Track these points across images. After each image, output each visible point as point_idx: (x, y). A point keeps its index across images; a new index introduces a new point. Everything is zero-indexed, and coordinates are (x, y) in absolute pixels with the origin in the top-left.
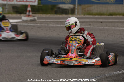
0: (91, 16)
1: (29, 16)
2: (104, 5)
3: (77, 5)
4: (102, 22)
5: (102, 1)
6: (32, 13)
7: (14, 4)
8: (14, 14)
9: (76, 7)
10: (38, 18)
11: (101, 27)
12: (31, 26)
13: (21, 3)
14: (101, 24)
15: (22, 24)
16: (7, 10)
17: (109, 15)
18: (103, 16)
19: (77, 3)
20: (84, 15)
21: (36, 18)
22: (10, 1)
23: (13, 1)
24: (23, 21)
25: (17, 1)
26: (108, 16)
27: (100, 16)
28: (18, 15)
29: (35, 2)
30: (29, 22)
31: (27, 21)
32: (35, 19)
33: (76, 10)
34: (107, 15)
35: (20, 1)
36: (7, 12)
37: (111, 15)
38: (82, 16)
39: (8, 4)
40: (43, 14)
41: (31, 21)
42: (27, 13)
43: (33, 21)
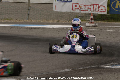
1: (91, 22)
6: (94, 21)
21: (97, 24)
23: (88, 11)
24: (87, 26)
25: (91, 11)
35: (93, 11)
39: (82, 13)
43: (94, 27)
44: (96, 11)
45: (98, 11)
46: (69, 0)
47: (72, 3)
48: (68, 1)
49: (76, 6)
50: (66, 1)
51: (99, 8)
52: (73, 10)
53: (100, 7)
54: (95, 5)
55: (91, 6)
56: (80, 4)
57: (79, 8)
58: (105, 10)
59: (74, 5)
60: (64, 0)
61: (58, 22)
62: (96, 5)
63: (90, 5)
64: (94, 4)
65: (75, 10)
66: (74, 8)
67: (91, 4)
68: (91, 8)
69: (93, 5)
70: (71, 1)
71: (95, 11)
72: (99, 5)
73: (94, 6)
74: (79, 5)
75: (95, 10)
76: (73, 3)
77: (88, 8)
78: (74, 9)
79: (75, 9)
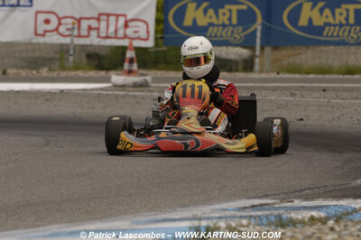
0: (297, 76)
1: (130, 72)
2: (332, 47)
3: (258, 47)
4: (324, 90)
5: (327, 36)
6: (139, 67)
7: (91, 45)
8: (90, 70)
9: (258, 53)
10: (155, 80)
11: (322, 100)
12: (135, 96)
13: (109, 42)
14: (322, 92)
15: (110, 93)
16: (71, 58)
17: (343, 74)
18: (327, 76)
19: (258, 41)
20: (278, 73)
21: (148, 78)
22: (79, 36)
23: (88, 36)
24: (116, 86)
25: (99, 37)
26: (341, 76)
27: (320, 76)
28: (103, 73)
29: (146, 40)
30: (130, 89)
31: (124, 86)
32: (146, 81)
33: (257, 61)
34: (338, 73)
35: (107, 37)
36: (71, 65)
37: (350, 72)
38: (273, 75)
39: (75, 46)
40: (169, 69)
41: (136, 85)
42: (126, 66)
43: (141, 86)
44: (116, 38)
45: (125, 36)
46: (22, 3)
47: (32, 11)
48: (18, 5)
49: (47, 22)
50: (12, 6)
51: (126, 26)
52: (36, 34)
53: (130, 24)
54: (112, 19)
55: (98, 19)
56: (60, 16)
57: (57, 30)
58: (148, 32)
59: (41, 17)
60: (6, 4)
61: (4, 73)
62: (117, 16)
63: (96, 16)
64: (108, 15)
65: (43, 35)
66: (42, 28)
67: (100, 15)
68: (98, 29)
69: (105, 17)
70: (31, 6)
71: (111, 38)
72: (125, 16)
73: (108, 20)
74: (59, 19)
75: (113, 35)
76: (37, 12)
77: (90, 28)
78: (40, 31)
79: (45, 31)
